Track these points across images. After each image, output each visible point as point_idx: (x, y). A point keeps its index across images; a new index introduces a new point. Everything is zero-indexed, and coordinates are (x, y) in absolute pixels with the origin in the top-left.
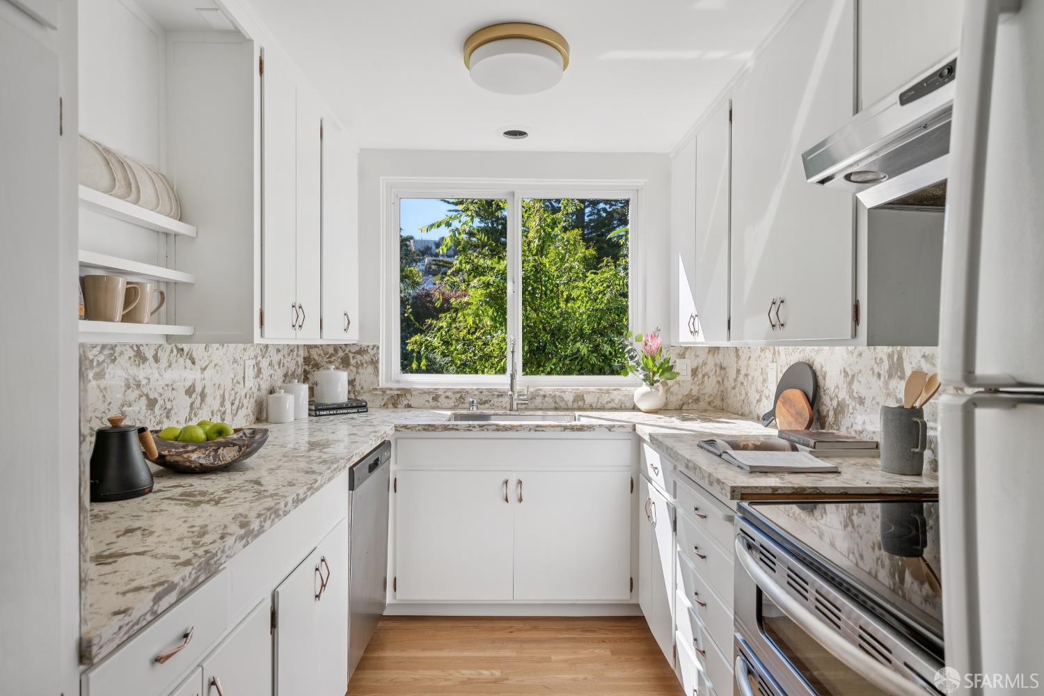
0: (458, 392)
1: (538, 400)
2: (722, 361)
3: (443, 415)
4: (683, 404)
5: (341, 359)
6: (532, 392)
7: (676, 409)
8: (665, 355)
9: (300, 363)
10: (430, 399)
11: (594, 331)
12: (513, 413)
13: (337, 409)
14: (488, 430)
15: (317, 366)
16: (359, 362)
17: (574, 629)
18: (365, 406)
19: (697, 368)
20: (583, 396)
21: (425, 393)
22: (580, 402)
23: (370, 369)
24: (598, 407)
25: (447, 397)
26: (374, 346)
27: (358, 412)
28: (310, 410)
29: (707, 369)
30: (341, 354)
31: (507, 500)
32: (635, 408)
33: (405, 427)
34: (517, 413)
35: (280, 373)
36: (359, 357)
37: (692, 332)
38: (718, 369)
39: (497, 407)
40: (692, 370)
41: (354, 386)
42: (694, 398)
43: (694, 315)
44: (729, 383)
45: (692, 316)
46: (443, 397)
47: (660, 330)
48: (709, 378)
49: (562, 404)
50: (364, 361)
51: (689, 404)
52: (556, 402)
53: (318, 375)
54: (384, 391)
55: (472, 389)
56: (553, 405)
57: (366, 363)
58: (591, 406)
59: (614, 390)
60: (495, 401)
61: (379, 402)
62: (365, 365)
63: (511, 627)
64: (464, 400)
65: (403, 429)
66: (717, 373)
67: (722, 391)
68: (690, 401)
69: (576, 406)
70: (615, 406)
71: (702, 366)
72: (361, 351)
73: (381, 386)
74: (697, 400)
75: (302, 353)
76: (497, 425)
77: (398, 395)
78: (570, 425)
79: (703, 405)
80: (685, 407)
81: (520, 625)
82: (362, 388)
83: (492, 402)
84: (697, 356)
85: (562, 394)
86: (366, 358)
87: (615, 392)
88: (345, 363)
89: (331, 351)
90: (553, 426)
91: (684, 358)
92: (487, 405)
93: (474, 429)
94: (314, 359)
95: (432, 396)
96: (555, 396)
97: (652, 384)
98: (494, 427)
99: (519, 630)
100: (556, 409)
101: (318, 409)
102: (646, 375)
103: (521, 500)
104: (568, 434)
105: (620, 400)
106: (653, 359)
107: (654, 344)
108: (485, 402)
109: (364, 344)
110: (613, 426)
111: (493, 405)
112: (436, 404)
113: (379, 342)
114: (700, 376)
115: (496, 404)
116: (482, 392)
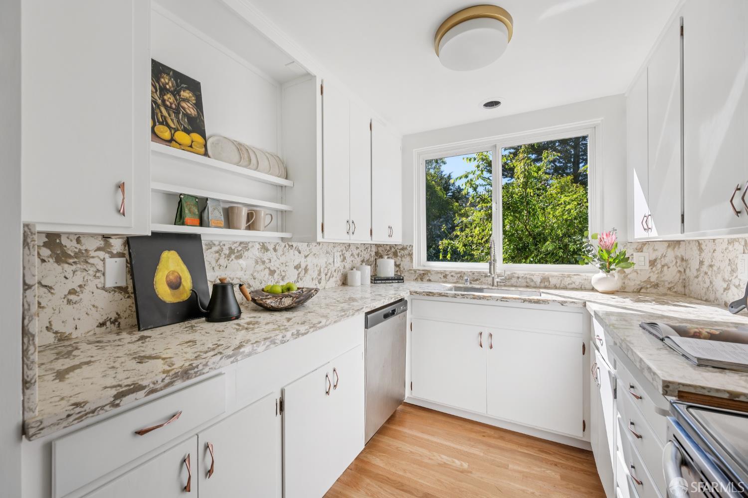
0: (459, 273)
1: (514, 281)
2: (684, 255)
3: (446, 287)
4: (641, 288)
5: (393, 253)
6: (509, 275)
7: (633, 292)
8: (620, 248)
9: (372, 255)
10: (442, 277)
11: (564, 235)
12: (493, 287)
13: (387, 280)
14: (467, 298)
15: (381, 257)
16: (402, 255)
17: (532, 447)
18: (403, 279)
19: (655, 260)
20: (548, 278)
21: (439, 273)
22: (546, 283)
23: (408, 259)
24: (561, 287)
25: (452, 276)
26: (410, 245)
27: (398, 282)
28: (371, 279)
29: (665, 261)
30: (393, 250)
31: (481, 346)
32: (593, 290)
33: (416, 292)
34: (496, 288)
35: (359, 259)
36: (402, 252)
38: (679, 261)
39: (485, 283)
40: (650, 261)
41: (400, 268)
42: (653, 284)
43: (647, 215)
44: (692, 273)
45: (645, 216)
46: (450, 276)
47: (616, 230)
48: (669, 268)
49: (532, 284)
50: (405, 254)
51: (647, 288)
52: (527, 282)
53: (379, 261)
54: (415, 271)
55: (467, 272)
56: (525, 284)
58: (555, 286)
59: (575, 275)
60: (483, 279)
61: (413, 277)
62: (405, 256)
63: (484, 432)
64: (462, 278)
65: (415, 294)
66: (678, 265)
67: (685, 279)
68: (649, 286)
69: (543, 285)
70: (576, 287)
71: (661, 258)
72: (403, 249)
73: (414, 268)
74: (656, 286)
75: (374, 249)
76: (474, 295)
77: (423, 274)
78: (529, 299)
79: (662, 290)
80: (643, 291)
81: (492, 432)
82: (404, 269)
83: (481, 280)
84: (655, 249)
85: (532, 277)
86: (406, 252)
87: (576, 277)
88: (395, 254)
90: (515, 299)
91: (642, 252)
92: (477, 282)
93: (458, 297)
94: (380, 253)
95: (443, 275)
96: (526, 278)
97: (608, 272)
98: (472, 297)
99: (489, 436)
100: (527, 287)
101: (376, 279)
102: (602, 264)
103: (491, 347)
104: (527, 305)
105: (580, 282)
106: (608, 252)
107: (608, 241)
109: (405, 244)
110: (566, 302)
111: (482, 282)
112: (444, 280)
113: (413, 243)
114: (659, 266)
115: (484, 282)
116: (474, 274)
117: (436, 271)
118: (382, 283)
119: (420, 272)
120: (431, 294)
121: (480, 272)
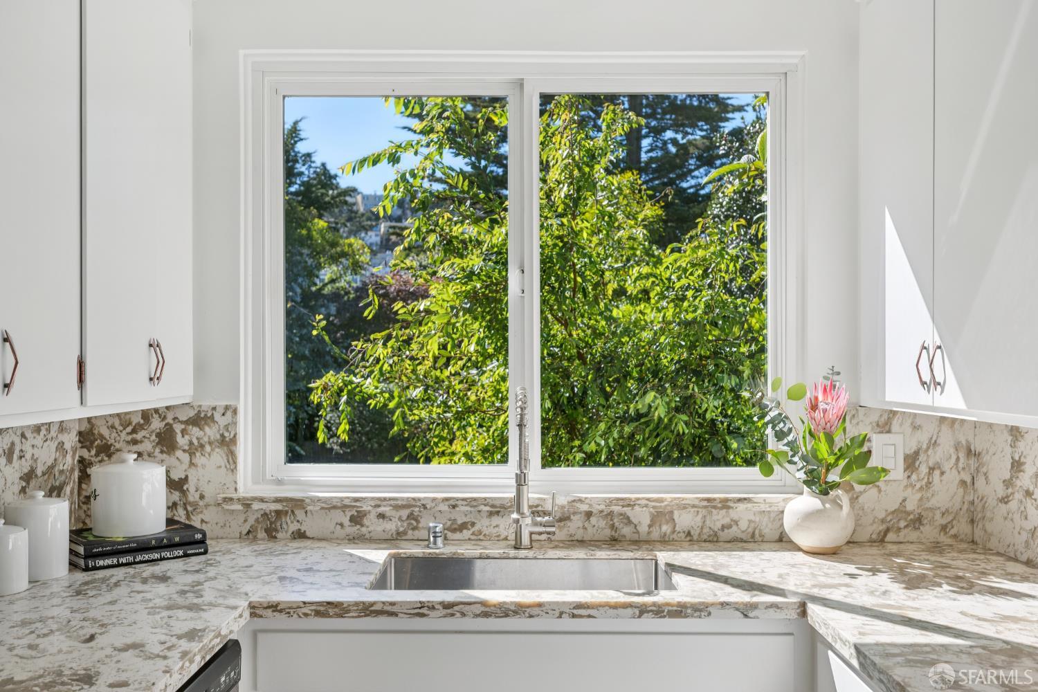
0: (404, 506)
1: (576, 523)
2: (971, 439)
4: (887, 530)
5: (158, 435)
6: (563, 507)
7: (872, 541)
8: (853, 431)
9: (68, 446)
10: (346, 522)
11: (684, 367)
12: (523, 553)
13: (137, 549)
14: (463, 615)
15: (107, 451)
16: (195, 442)
18: (202, 542)
19: (917, 453)
20: (671, 512)
21: (335, 507)
22: (664, 528)
23: (218, 456)
24: (705, 537)
25: (382, 516)
26: (227, 408)
27: (186, 555)
28: (73, 555)
29: (936, 456)
30: (157, 424)
32: (783, 541)
33: (275, 607)
34: (530, 554)
36: (195, 431)
37: (923, 383)
38: (962, 455)
39: (488, 537)
40: (906, 457)
41: (184, 493)
42: (912, 517)
44: (991, 489)
45: (923, 348)
46: (373, 516)
47: (838, 373)
48: (942, 473)
49: (627, 531)
50: (206, 439)
51: (899, 529)
52: (612, 527)
54: (247, 504)
55: (434, 499)
56: (608, 535)
57: (210, 443)
58: (689, 534)
59: (740, 500)
60: (483, 524)
61: (239, 525)
62: (208, 448)
64: (418, 522)
65: (269, 612)
66: (961, 465)
67: (972, 503)
68: (902, 524)
69: (655, 535)
70: (740, 535)
71: (928, 448)
72: (200, 420)
73: (241, 492)
74: (917, 522)
76: (483, 603)
77: (278, 513)
78: (654, 604)
79: (929, 532)
80: (891, 537)
82: (202, 497)
83: (476, 528)
84: (916, 428)
85: (628, 509)
86: (211, 432)
87: (741, 506)
88: (166, 441)
89: (137, 419)
90: (615, 606)
91: (889, 432)
92: (466, 534)
93: (433, 614)
94: (102, 437)
95: (349, 514)
96: (611, 514)
97: (825, 493)
98: (478, 609)
100: (614, 540)
101: (92, 552)
102: (812, 471)
104: (649, 623)
105: (750, 521)
106: (830, 439)
107: (833, 407)
108: (463, 526)
109: (206, 403)
110: (754, 606)
111: (480, 532)
112: (355, 530)
113: (238, 398)
114: (924, 469)
115: (485, 531)
116: (454, 507)
117: (325, 500)
118: (119, 565)
119: (264, 506)
120: (331, 612)
121: (475, 499)
